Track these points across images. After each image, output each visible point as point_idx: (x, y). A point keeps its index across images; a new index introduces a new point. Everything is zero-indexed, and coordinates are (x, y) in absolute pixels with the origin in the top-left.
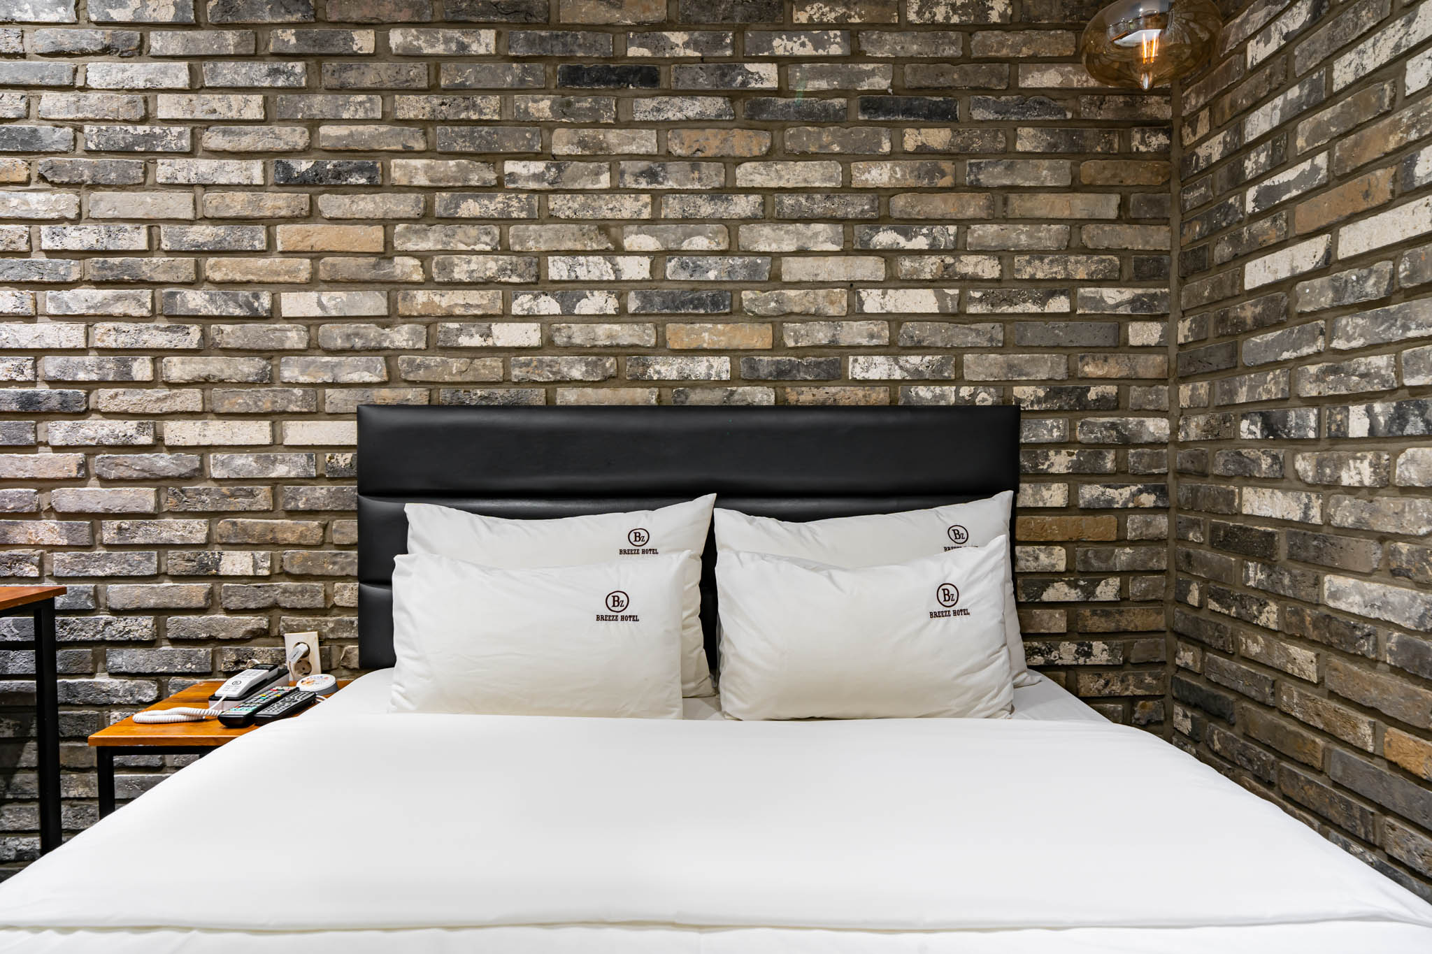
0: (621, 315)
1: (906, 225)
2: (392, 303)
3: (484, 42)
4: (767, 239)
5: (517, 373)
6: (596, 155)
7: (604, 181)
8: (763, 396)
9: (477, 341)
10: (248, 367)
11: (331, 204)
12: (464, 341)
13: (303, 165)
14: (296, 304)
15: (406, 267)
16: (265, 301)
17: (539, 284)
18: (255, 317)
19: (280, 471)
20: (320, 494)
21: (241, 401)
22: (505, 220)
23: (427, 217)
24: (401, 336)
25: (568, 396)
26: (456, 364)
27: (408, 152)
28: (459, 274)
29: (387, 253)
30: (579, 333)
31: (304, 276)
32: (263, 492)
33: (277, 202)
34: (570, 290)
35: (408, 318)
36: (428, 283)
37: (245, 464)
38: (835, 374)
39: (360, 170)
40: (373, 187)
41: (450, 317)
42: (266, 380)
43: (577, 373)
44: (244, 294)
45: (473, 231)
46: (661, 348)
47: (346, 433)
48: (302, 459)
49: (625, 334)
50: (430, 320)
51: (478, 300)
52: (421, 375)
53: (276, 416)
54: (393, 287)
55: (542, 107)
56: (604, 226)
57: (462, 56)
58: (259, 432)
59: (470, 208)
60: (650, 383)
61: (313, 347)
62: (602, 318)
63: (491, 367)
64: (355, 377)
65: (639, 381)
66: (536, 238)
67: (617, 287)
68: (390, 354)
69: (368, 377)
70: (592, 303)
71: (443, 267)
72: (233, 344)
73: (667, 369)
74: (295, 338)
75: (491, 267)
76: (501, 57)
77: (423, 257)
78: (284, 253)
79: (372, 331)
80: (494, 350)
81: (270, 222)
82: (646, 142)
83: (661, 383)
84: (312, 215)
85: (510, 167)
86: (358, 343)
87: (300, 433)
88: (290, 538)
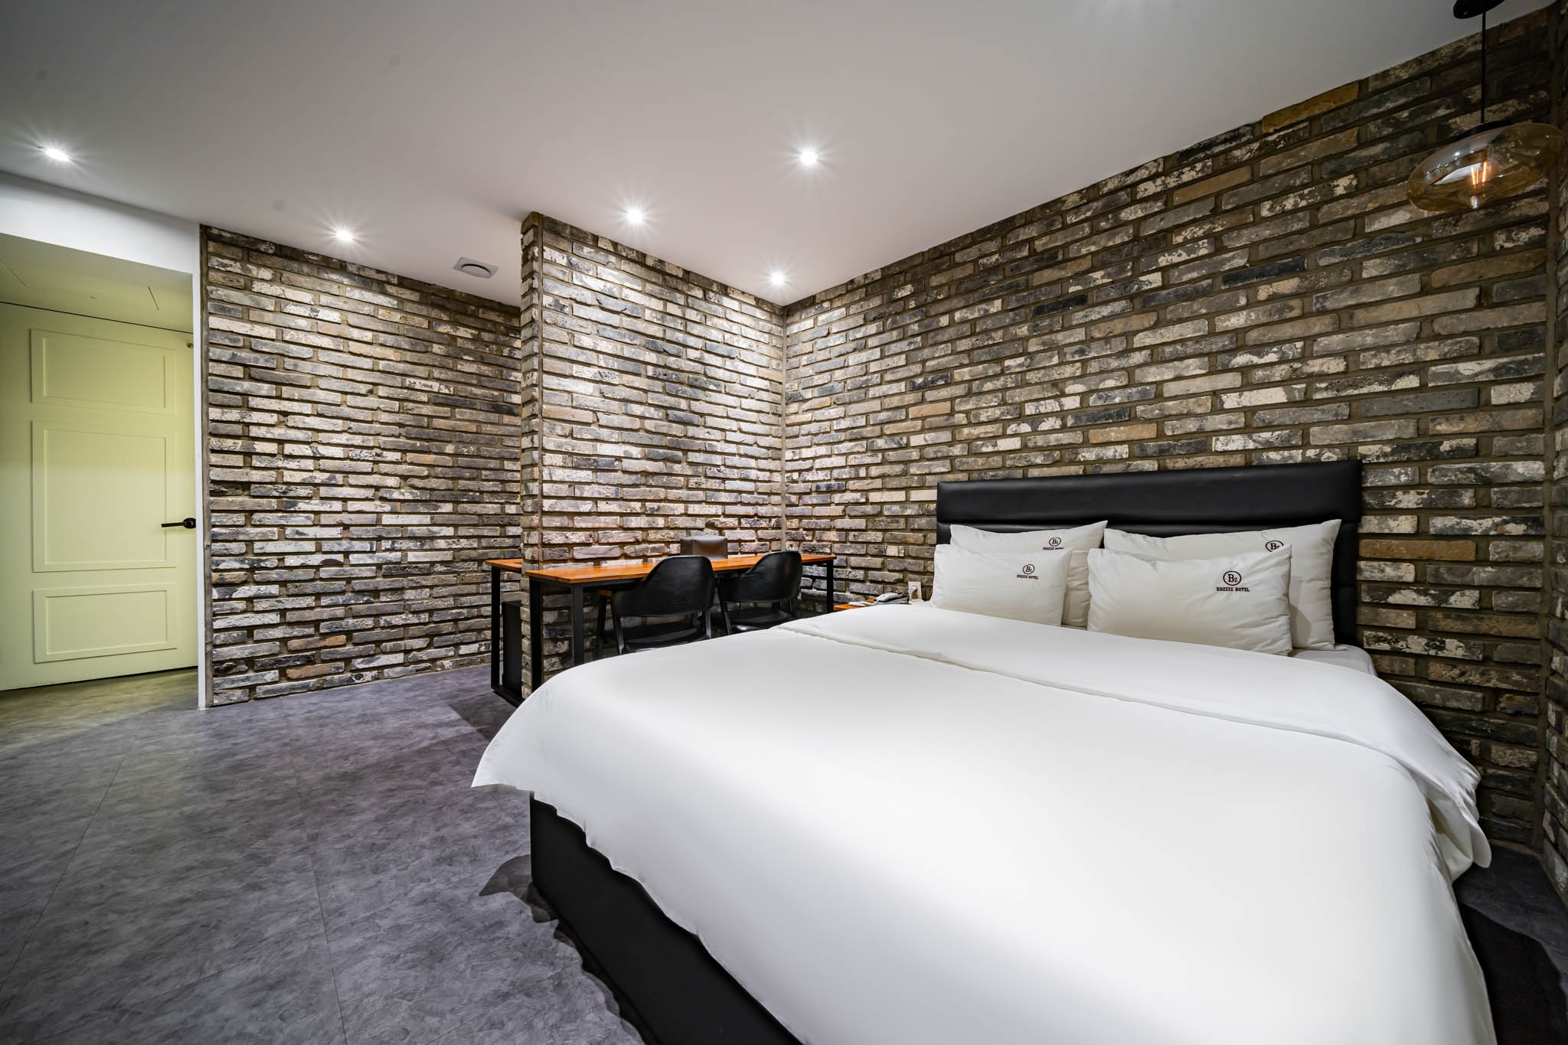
0: (1064, 428)
1: (1259, 348)
2: (953, 435)
3: (997, 306)
4: (1153, 374)
5: (1009, 463)
6: (1051, 348)
7: (1055, 360)
8: (1150, 465)
9: (990, 449)
10: (898, 469)
11: (930, 395)
12: (985, 449)
13: (920, 381)
14: (917, 440)
15: (960, 418)
16: (905, 440)
17: (1021, 418)
18: (901, 448)
19: (908, 512)
20: (923, 522)
21: (895, 483)
22: (1005, 389)
23: (969, 394)
24: (957, 450)
25: (1034, 472)
26: (980, 461)
27: (962, 366)
28: (983, 418)
29: (952, 413)
30: (1040, 441)
31: (919, 428)
32: (902, 520)
33: (910, 398)
34: (1036, 419)
35: (960, 442)
36: (969, 424)
37: (896, 509)
38: (1203, 448)
39: (941, 378)
40: (947, 385)
41: (979, 439)
42: (905, 473)
43: (1039, 461)
44: (897, 438)
45: (989, 397)
46: (1086, 443)
47: (932, 495)
48: (916, 507)
49: (1065, 438)
50: (969, 441)
51: (991, 429)
52: (965, 467)
53: (907, 489)
54: (955, 428)
55: (1024, 330)
56: (1055, 384)
57: (987, 315)
58: (900, 496)
59: (988, 386)
60: (1079, 463)
61: (922, 458)
62: (1053, 431)
63: (997, 461)
64: (938, 470)
65: (1072, 462)
66: (1019, 396)
67: (1061, 414)
68: (952, 459)
69: (943, 470)
70: (1046, 425)
71: (977, 416)
72: (893, 459)
73: (1089, 455)
74: (915, 455)
75: (997, 412)
76: (1004, 311)
77: (967, 413)
78: (913, 419)
79: (945, 448)
80: (998, 453)
81: (907, 407)
82: (1079, 335)
83: (1086, 463)
84: (923, 401)
85: (1007, 363)
86: (939, 455)
87: (916, 495)
88: (912, 541)
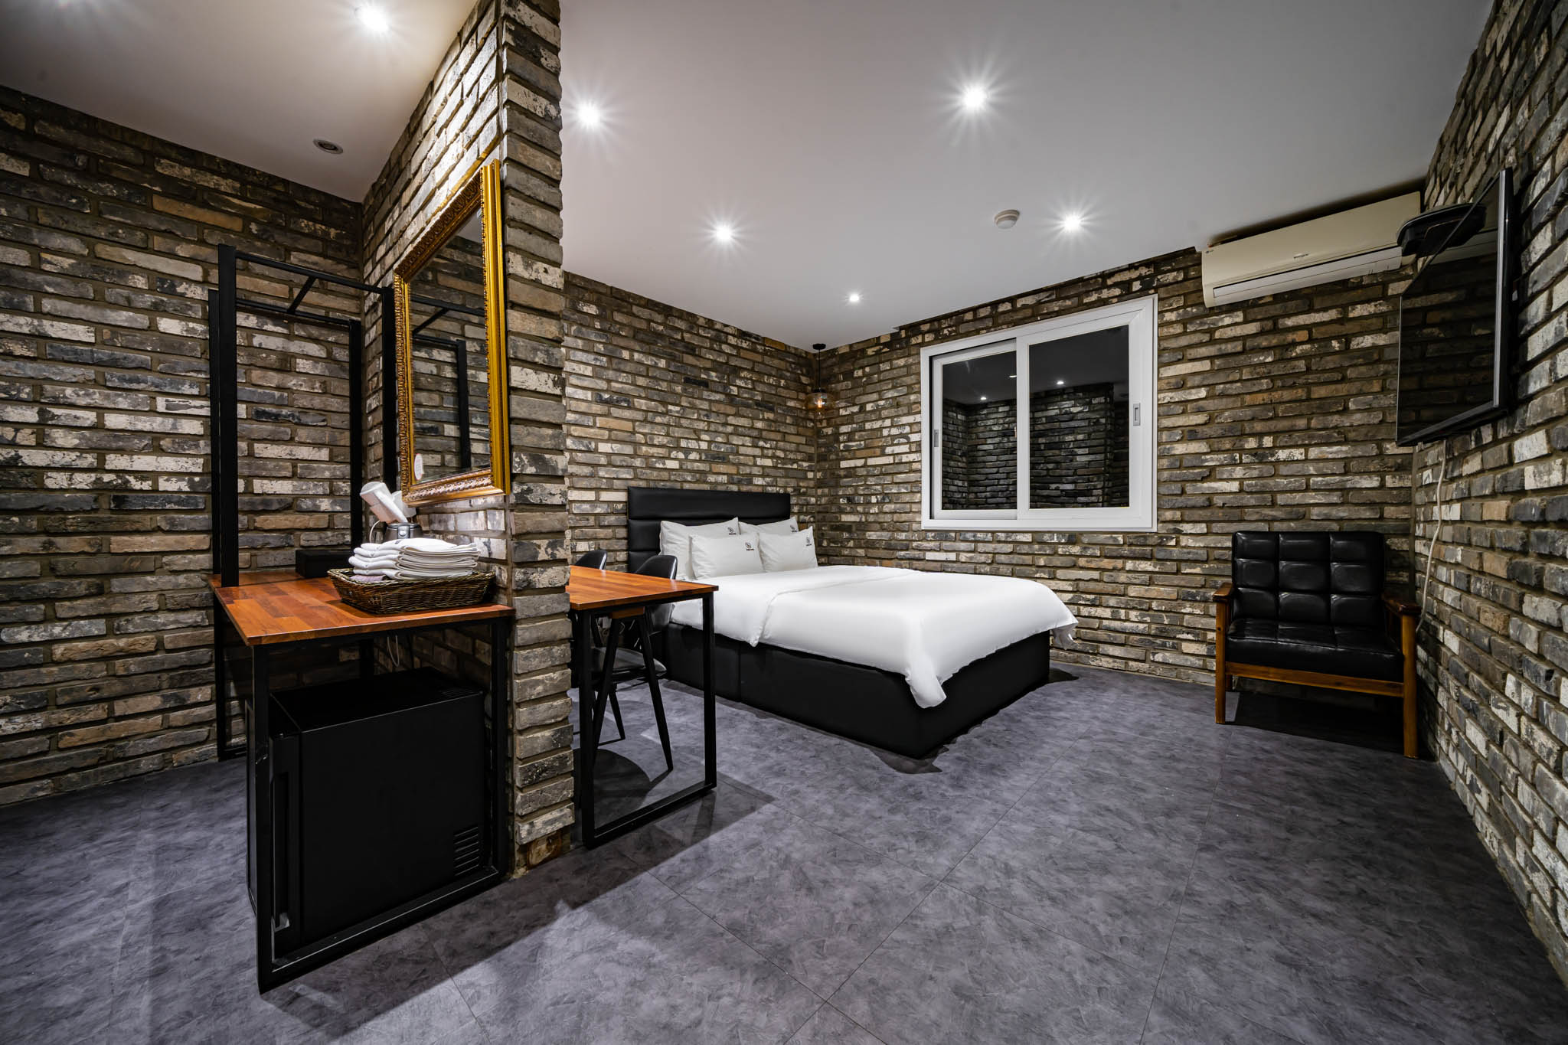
0: (700, 461)
1: (766, 440)
2: (635, 450)
3: (662, 363)
4: (736, 440)
5: (673, 478)
6: (693, 407)
7: (695, 416)
8: (735, 488)
9: (661, 466)
10: (587, 470)
11: (615, 411)
12: (657, 465)
13: (606, 396)
14: (604, 447)
15: (640, 438)
16: (593, 445)
17: (678, 448)
18: (589, 451)
19: (598, 510)
20: (612, 519)
21: (584, 483)
22: (668, 425)
23: (645, 421)
24: (638, 462)
25: (687, 486)
26: (655, 473)
27: (640, 397)
28: (656, 442)
29: (634, 433)
30: (689, 466)
31: (606, 437)
32: (592, 519)
33: (597, 408)
34: (687, 451)
35: (639, 456)
36: (646, 444)
37: (586, 507)
38: (750, 482)
39: (625, 401)
40: (629, 408)
41: (653, 457)
42: (592, 476)
43: (689, 479)
44: (586, 442)
45: (659, 427)
46: (711, 472)
47: (622, 496)
48: (605, 506)
49: (702, 466)
50: (647, 457)
51: (661, 451)
52: (644, 477)
53: (598, 490)
54: (636, 444)
55: (679, 389)
56: (695, 431)
57: (656, 366)
58: (590, 496)
59: (658, 419)
60: (707, 483)
61: (610, 464)
62: (695, 461)
63: (665, 475)
64: (624, 476)
65: (705, 482)
66: (677, 432)
67: (699, 451)
68: (635, 468)
69: (628, 477)
70: (693, 456)
71: (652, 439)
72: (582, 461)
73: (711, 478)
74: (603, 460)
75: (665, 440)
76: (667, 370)
77: (644, 434)
78: (599, 428)
79: (628, 459)
80: (666, 469)
81: (595, 415)
82: (705, 405)
83: (711, 483)
84: (608, 415)
85: (670, 407)
86: (624, 464)
87: (605, 496)
88: (602, 536)
